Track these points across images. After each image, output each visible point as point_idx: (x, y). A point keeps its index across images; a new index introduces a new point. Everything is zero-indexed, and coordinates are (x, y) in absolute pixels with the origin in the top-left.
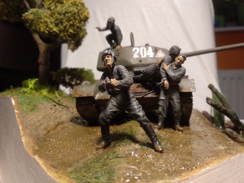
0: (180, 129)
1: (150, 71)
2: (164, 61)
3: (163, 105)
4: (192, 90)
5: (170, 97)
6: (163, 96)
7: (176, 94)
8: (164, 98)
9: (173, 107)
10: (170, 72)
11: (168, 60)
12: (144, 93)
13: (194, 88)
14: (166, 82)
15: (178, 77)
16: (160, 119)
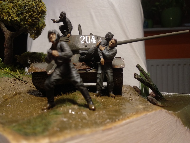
0: (113, 96)
1: (91, 52)
2: (101, 43)
3: (100, 77)
4: (122, 66)
5: (106, 72)
6: (100, 70)
7: (110, 69)
8: (100, 72)
9: (107, 79)
10: (105, 52)
11: (104, 43)
12: (87, 69)
13: (124, 65)
14: (102, 60)
15: (111, 56)
16: (98, 88)
